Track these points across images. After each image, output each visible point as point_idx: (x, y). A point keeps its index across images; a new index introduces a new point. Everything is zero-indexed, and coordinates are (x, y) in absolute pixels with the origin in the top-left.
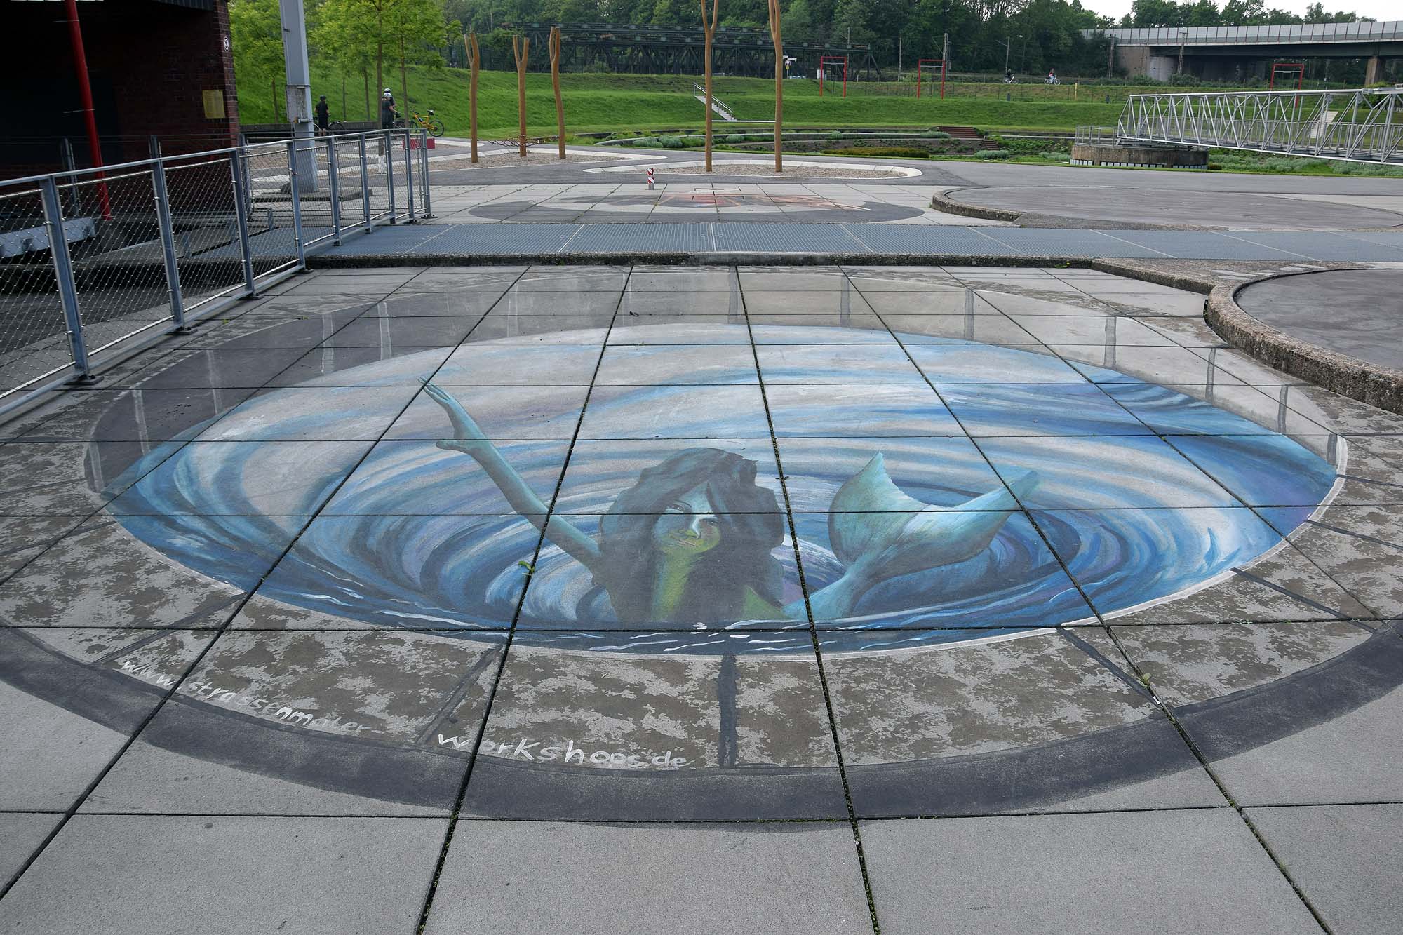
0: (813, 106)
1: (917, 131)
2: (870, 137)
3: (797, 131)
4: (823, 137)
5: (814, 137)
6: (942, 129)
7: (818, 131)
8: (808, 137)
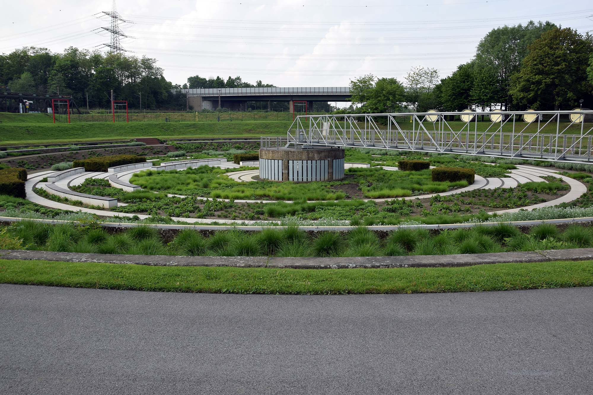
0: (51, 129)
1: (124, 142)
2: (97, 148)
3: (46, 146)
4: (65, 150)
5: (59, 150)
6: (138, 140)
7: (59, 145)
8: (55, 151)
